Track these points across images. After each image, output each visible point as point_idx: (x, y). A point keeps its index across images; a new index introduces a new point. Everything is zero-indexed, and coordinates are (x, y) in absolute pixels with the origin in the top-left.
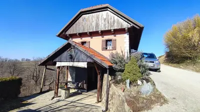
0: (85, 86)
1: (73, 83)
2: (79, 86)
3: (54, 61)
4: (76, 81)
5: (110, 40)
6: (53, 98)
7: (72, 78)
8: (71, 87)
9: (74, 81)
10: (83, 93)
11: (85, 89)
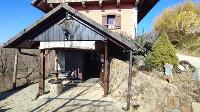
0: (81, 75)
1: (64, 73)
2: (73, 75)
3: (36, 39)
4: (67, 70)
5: (113, 17)
6: (38, 96)
7: (61, 66)
8: (63, 78)
9: (64, 69)
10: (79, 84)
11: (80, 79)
